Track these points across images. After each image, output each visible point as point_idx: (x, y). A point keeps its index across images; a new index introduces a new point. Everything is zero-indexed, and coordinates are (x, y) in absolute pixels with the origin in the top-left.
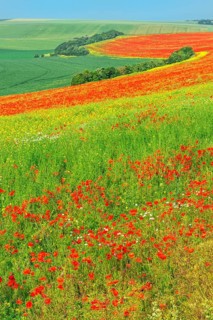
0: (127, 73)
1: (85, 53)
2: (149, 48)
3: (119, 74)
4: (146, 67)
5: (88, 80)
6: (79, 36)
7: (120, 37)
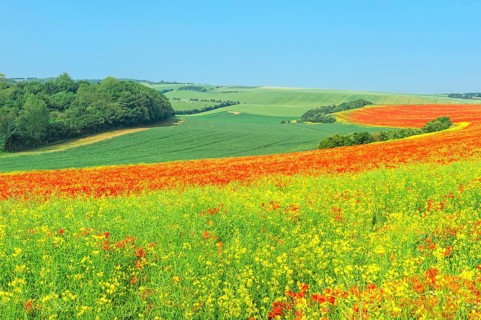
0: (382, 140)
1: (332, 121)
2: (400, 117)
3: (373, 140)
4: (403, 134)
5: (337, 144)
6: (326, 105)
7: (368, 107)
